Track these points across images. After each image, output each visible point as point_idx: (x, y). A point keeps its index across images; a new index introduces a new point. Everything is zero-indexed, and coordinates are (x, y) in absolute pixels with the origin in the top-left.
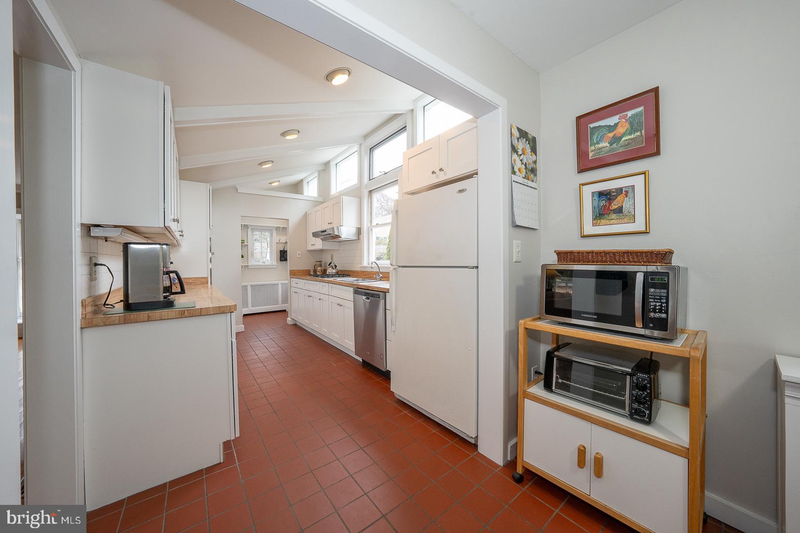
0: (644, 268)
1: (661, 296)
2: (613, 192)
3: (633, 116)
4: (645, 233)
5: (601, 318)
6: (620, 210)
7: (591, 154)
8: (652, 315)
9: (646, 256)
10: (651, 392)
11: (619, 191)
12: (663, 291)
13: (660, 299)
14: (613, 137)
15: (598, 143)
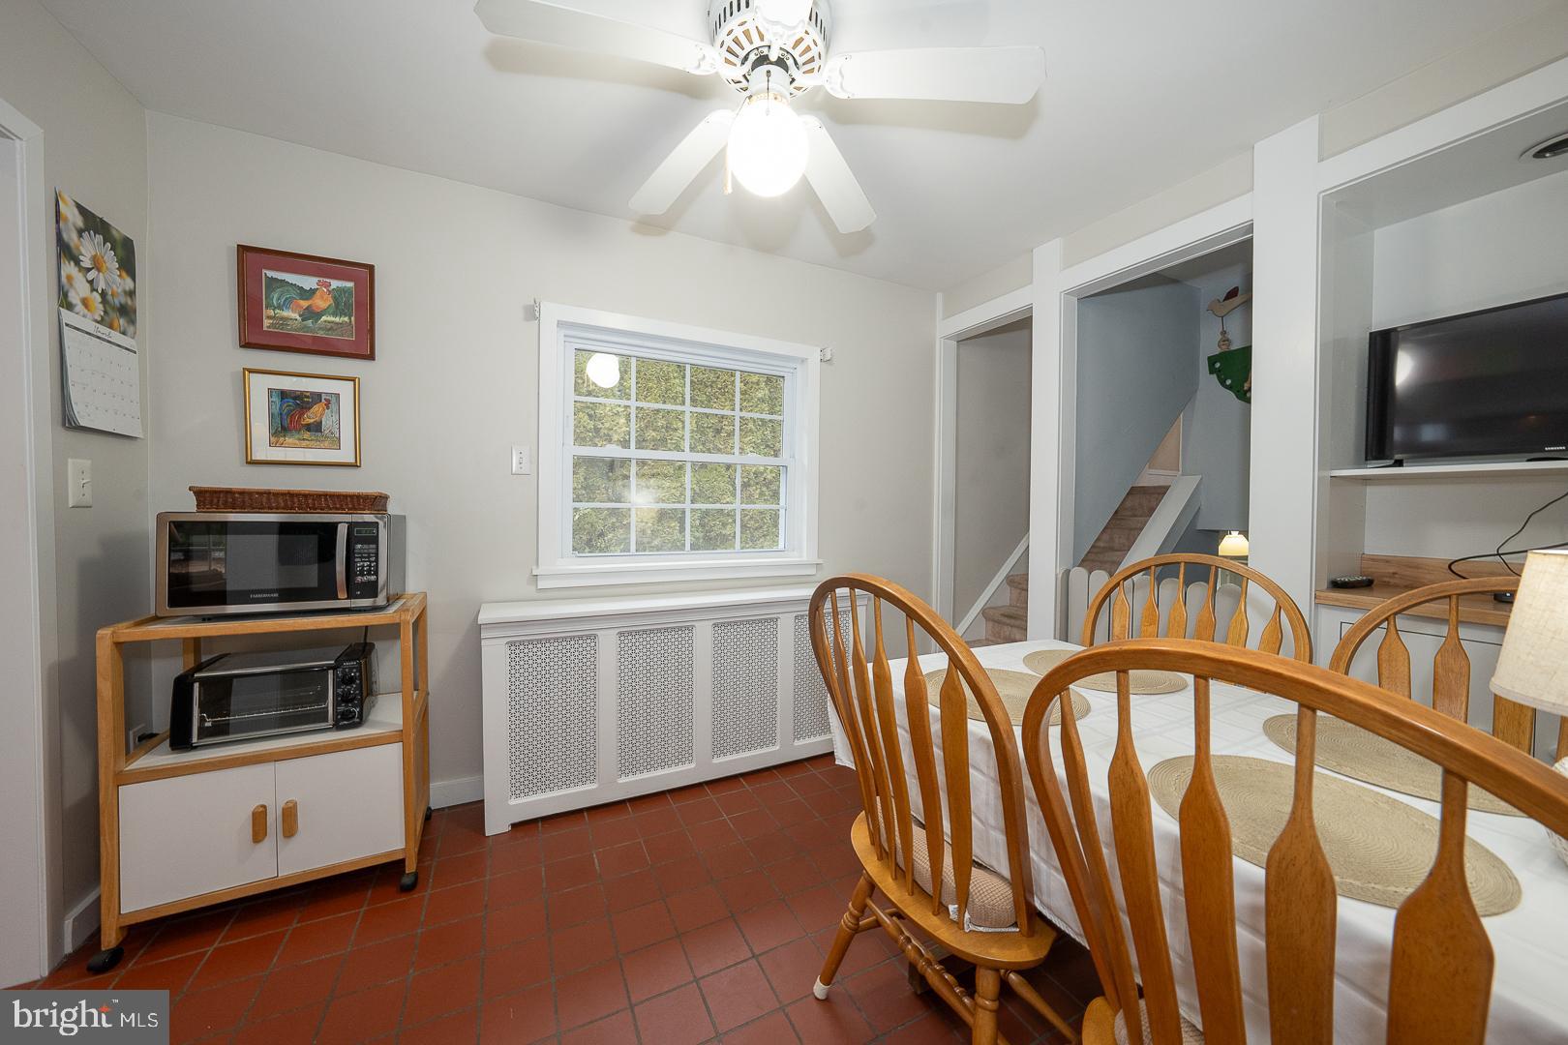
0: (349, 518)
1: (369, 553)
2: (308, 397)
3: (339, 290)
4: (354, 466)
5: (286, 595)
6: (316, 427)
7: (266, 323)
8: (359, 579)
9: (352, 501)
10: (361, 682)
11: (317, 397)
12: (371, 546)
13: (369, 557)
14: (307, 308)
15: (280, 307)
